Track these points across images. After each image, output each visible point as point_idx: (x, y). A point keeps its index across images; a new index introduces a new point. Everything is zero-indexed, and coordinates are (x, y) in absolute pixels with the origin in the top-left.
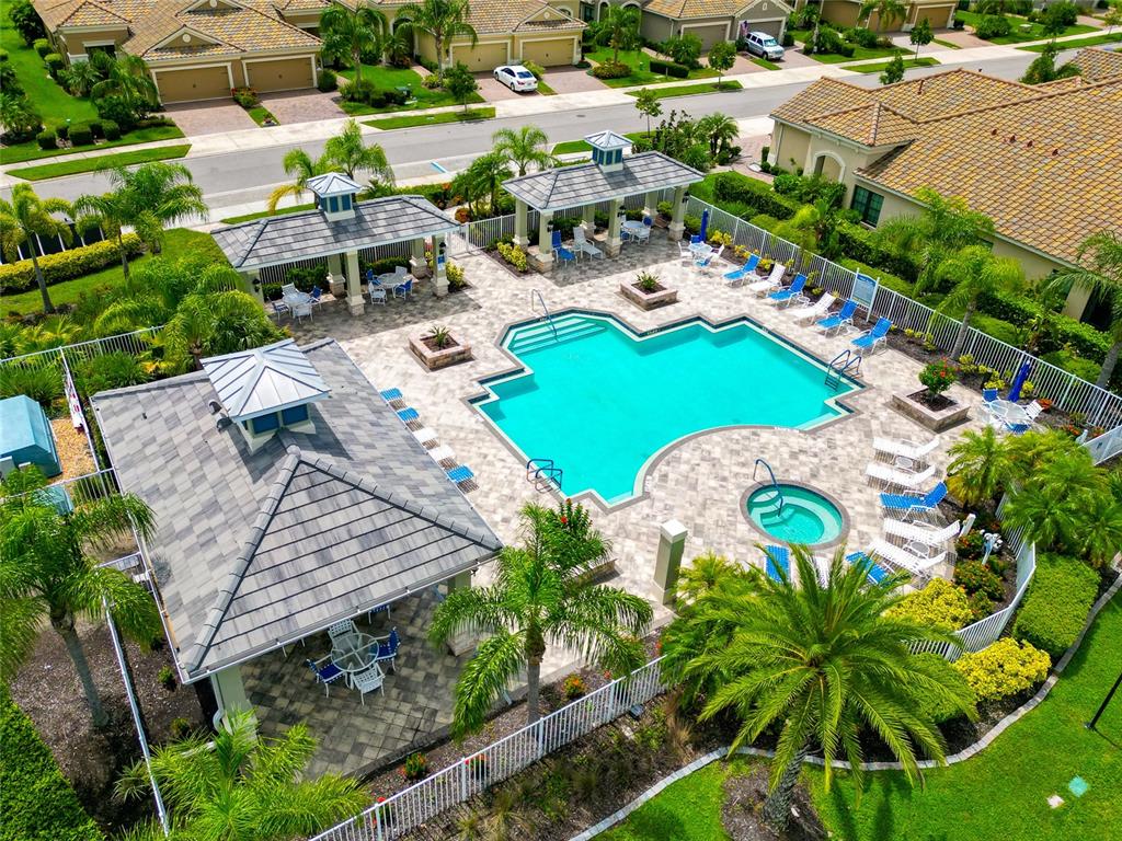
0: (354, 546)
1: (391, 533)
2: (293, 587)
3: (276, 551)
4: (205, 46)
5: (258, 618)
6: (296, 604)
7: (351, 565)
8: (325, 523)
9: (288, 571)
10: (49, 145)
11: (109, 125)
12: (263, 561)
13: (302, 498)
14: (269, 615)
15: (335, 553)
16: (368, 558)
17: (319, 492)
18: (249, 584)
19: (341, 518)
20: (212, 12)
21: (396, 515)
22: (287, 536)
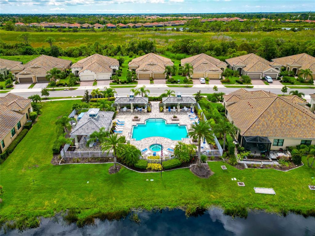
0: (91, 129)
1: (95, 129)
2: (83, 130)
3: (84, 127)
4: (147, 70)
5: (78, 132)
6: (83, 132)
7: (89, 130)
8: (90, 126)
9: (84, 129)
10: (118, 83)
11: (127, 81)
12: (82, 127)
13: (89, 123)
14: (80, 132)
15: (89, 129)
16: (91, 130)
17: (91, 123)
18: (80, 129)
19: (91, 126)
20: (151, 65)
21: (97, 127)
22: (85, 126)
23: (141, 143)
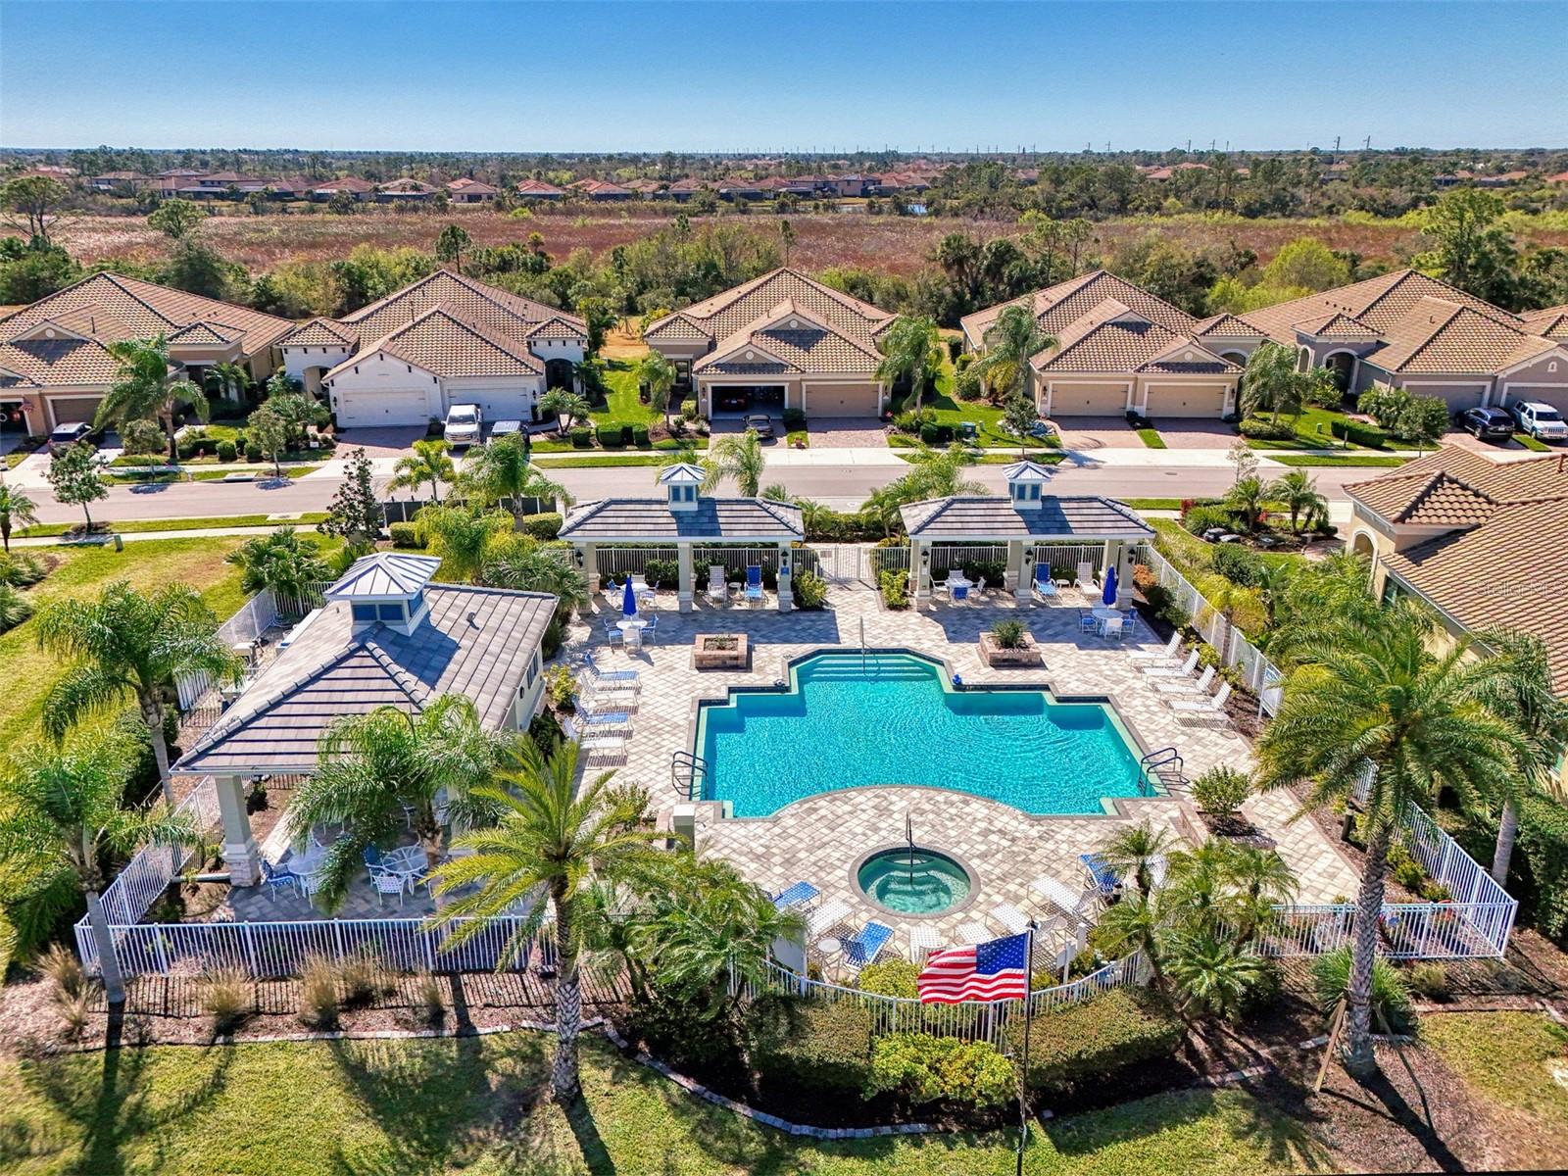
2: (290, 733)
4: (767, 365)
8: (348, 697)
9: (296, 722)
12: (284, 710)
13: (347, 671)
17: (360, 671)
18: (262, 721)
23: (784, 835)
